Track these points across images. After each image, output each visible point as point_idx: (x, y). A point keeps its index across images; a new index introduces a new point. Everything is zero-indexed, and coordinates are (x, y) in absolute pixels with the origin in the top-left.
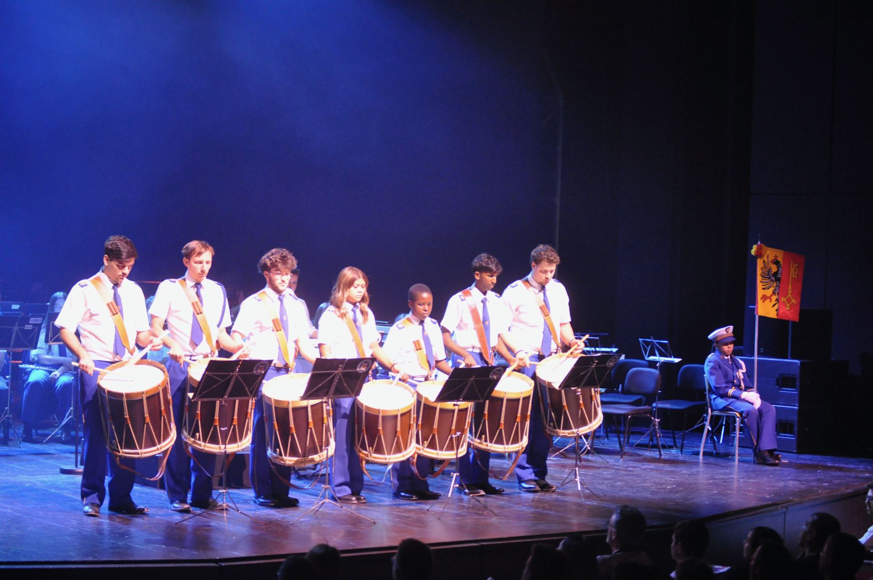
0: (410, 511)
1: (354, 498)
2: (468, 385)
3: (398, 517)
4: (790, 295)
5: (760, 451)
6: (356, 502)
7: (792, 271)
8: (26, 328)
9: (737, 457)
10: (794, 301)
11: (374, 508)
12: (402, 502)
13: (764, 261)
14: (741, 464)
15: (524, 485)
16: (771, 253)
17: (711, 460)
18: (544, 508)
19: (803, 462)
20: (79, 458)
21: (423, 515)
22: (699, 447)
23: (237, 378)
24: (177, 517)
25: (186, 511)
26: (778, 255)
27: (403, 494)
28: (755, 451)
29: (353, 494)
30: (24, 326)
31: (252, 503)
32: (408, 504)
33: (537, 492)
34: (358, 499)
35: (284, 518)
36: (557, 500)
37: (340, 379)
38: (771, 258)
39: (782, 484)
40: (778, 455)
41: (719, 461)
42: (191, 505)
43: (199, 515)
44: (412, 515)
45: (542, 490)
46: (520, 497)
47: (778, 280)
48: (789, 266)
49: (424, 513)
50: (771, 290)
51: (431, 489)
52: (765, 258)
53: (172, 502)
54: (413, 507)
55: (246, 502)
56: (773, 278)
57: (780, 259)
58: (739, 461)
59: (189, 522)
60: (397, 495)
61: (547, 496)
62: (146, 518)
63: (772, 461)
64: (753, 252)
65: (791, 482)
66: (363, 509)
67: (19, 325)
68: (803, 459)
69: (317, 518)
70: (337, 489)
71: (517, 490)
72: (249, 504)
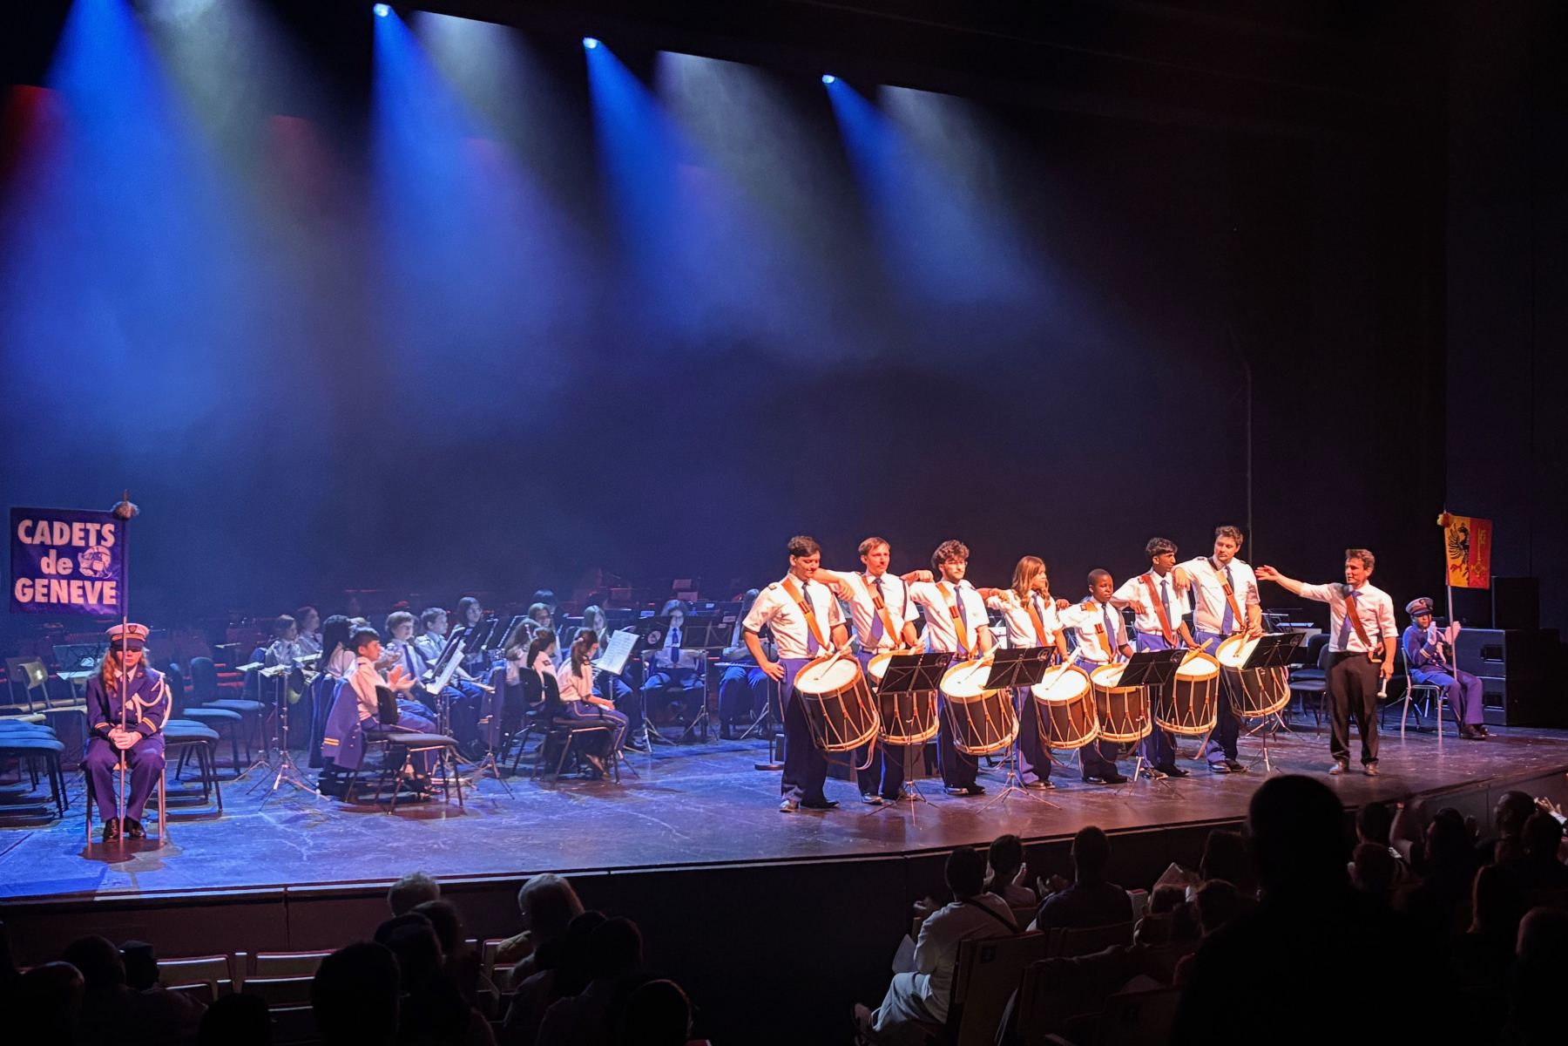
0: (1097, 796)
1: (1042, 784)
2: (1150, 668)
3: (1087, 803)
4: (1479, 563)
5: (1464, 725)
6: (1044, 788)
7: (1480, 538)
9: (1440, 732)
10: (1483, 568)
11: (1061, 794)
12: (1091, 787)
13: (1451, 530)
14: (1446, 739)
15: (1215, 766)
16: (1458, 522)
17: (1413, 735)
18: (1233, 790)
19: (1512, 735)
20: (774, 752)
21: (1110, 800)
22: (1400, 722)
23: (920, 671)
24: (869, 810)
25: (877, 803)
26: (1465, 523)
27: (1091, 778)
28: (1459, 726)
29: (1040, 781)
31: (942, 792)
32: (1097, 789)
33: (1228, 772)
34: (1046, 785)
35: (972, 807)
36: (1247, 781)
37: (1021, 668)
38: (1459, 526)
39: (1485, 760)
40: (1484, 728)
41: (1420, 736)
42: (883, 797)
43: (889, 806)
44: (1099, 800)
45: (1233, 772)
46: (1212, 780)
47: (1466, 548)
48: (1477, 533)
49: (1113, 798)
50: (1461, 558)
51: (1120, 773)
52: (1452, 527)
53: (863, 795)
54: (1102, 792)
55: (936, 791)
56: (1462, 547)
57: (1467, 527)
58: (1443, 736)
59: (881, 813)
60: (1086, 780)
61: (1237, 777)
62: (836, 811)
63: (1477, 735)
64: (1439, 521)
65: (1497, 758)
66: (1053, 795)
68: (1513, 733)
69: (1005, 806)
70: (1024, 775)
71: (1208, 772)
72: (939, 793)
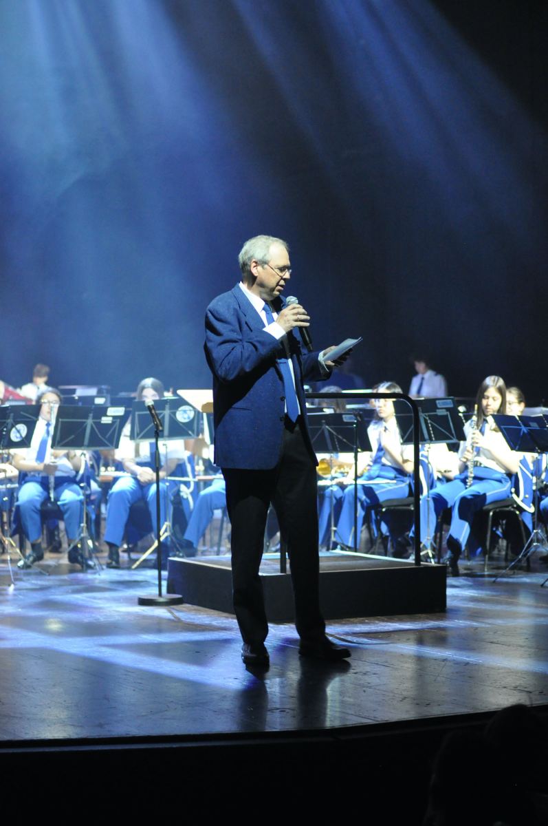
8: (102, 422)
30: (100, 418)
67: (94, 418)
